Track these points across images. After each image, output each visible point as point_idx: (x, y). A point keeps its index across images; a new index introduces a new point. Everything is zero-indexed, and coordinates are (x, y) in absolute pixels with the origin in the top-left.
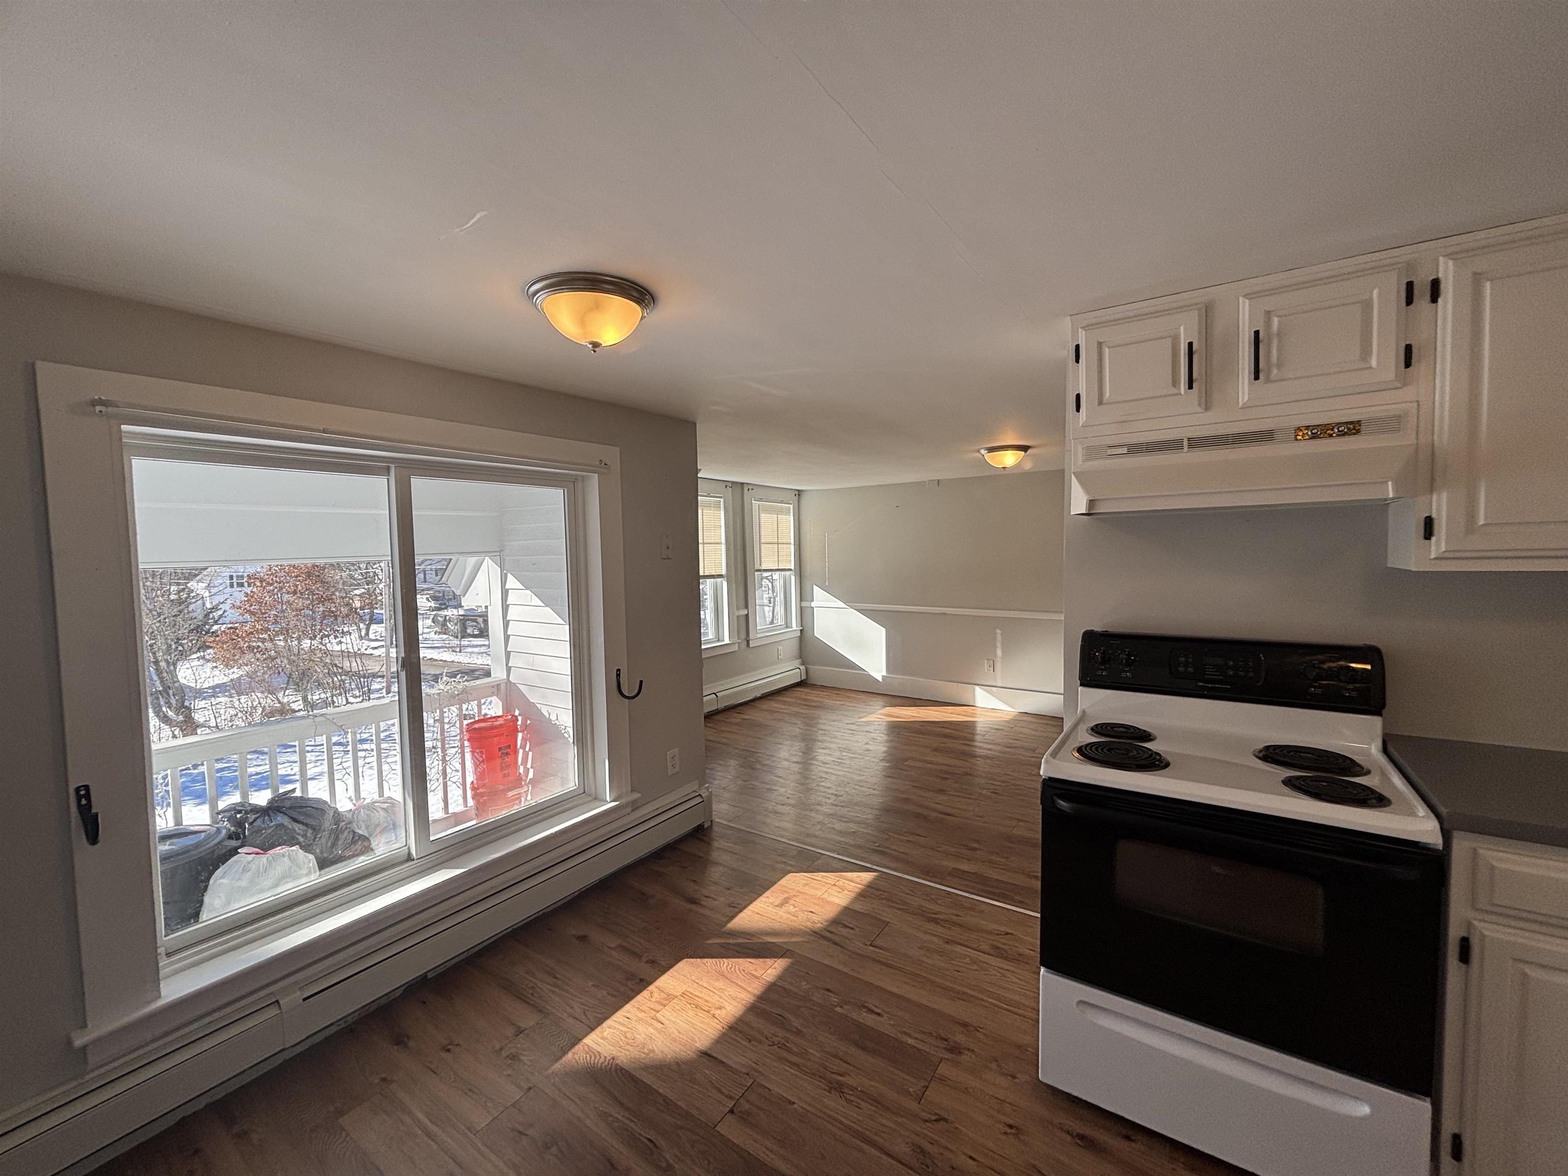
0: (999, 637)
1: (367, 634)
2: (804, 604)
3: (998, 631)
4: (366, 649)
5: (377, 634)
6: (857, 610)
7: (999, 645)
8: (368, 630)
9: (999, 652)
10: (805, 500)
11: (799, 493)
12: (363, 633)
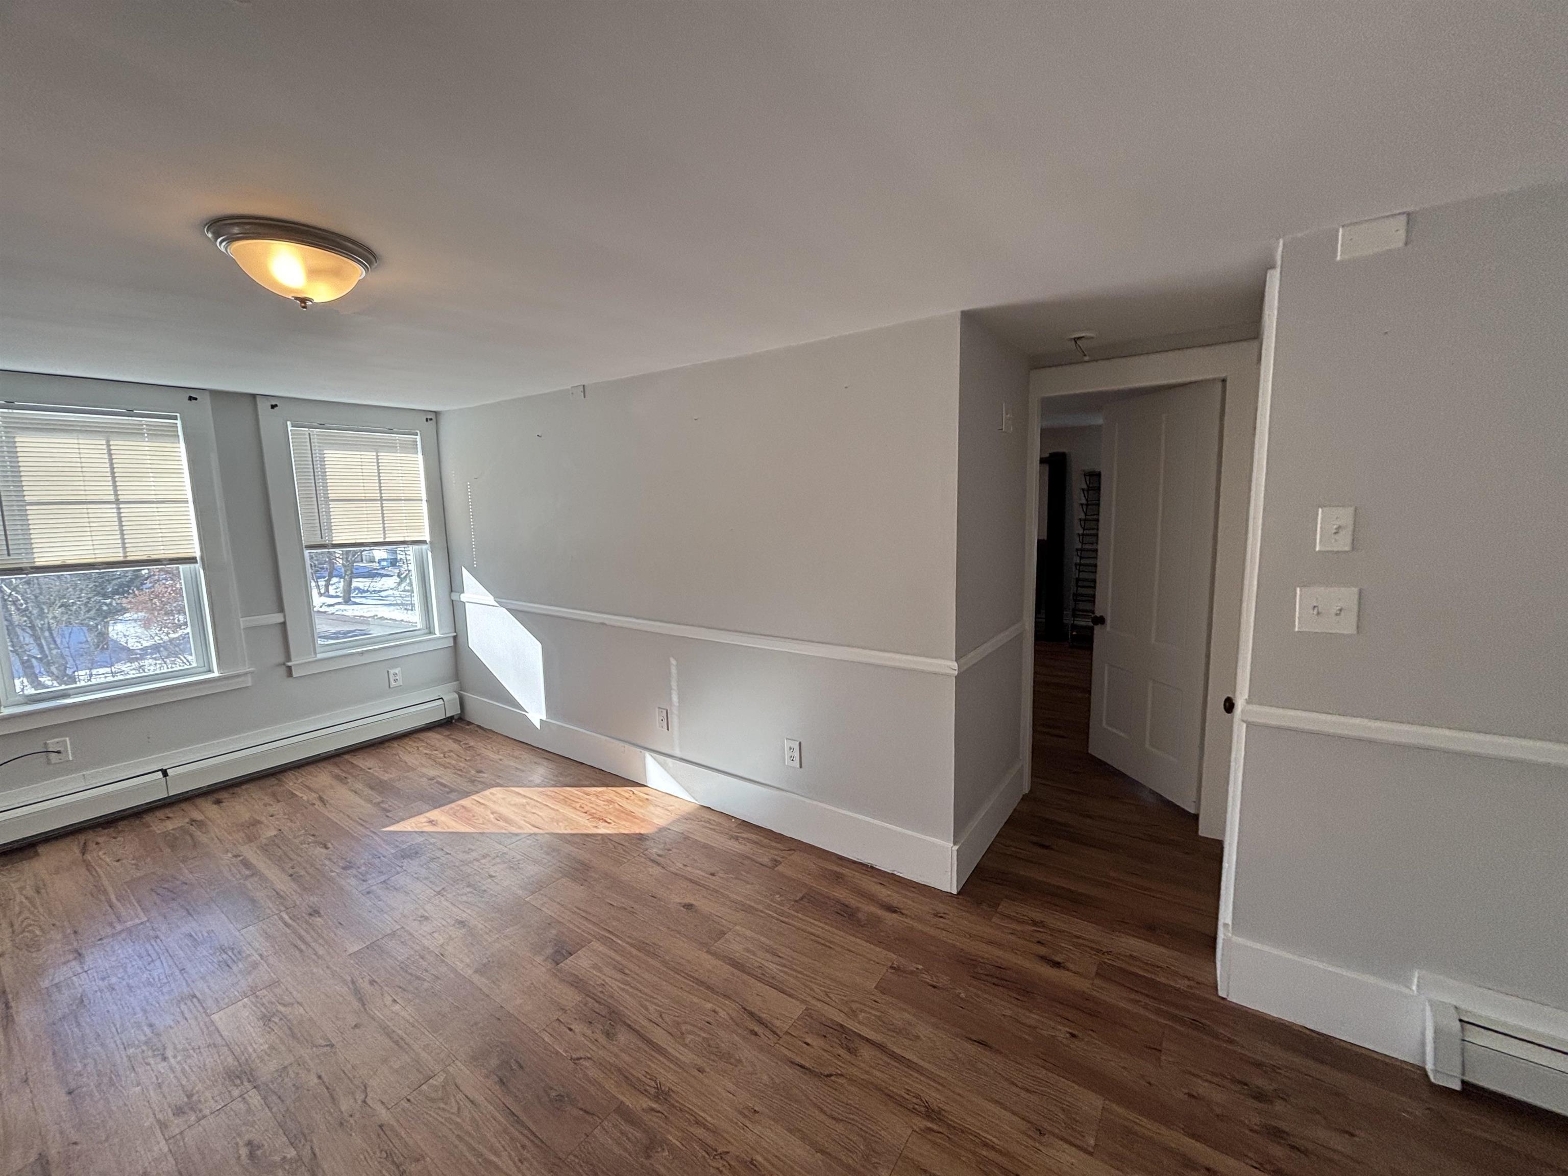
0: (674, 671)
1: (327, 590)
2: (454, 596)
3: (673, 661)
4: (321, 607)
5: (338, 590)
6: (508, 610)
7: (674, 685)
8: (327, 586)
9: (675, 698)
10: (448, 428)
11: (434, 417)
12: (322, 591)
